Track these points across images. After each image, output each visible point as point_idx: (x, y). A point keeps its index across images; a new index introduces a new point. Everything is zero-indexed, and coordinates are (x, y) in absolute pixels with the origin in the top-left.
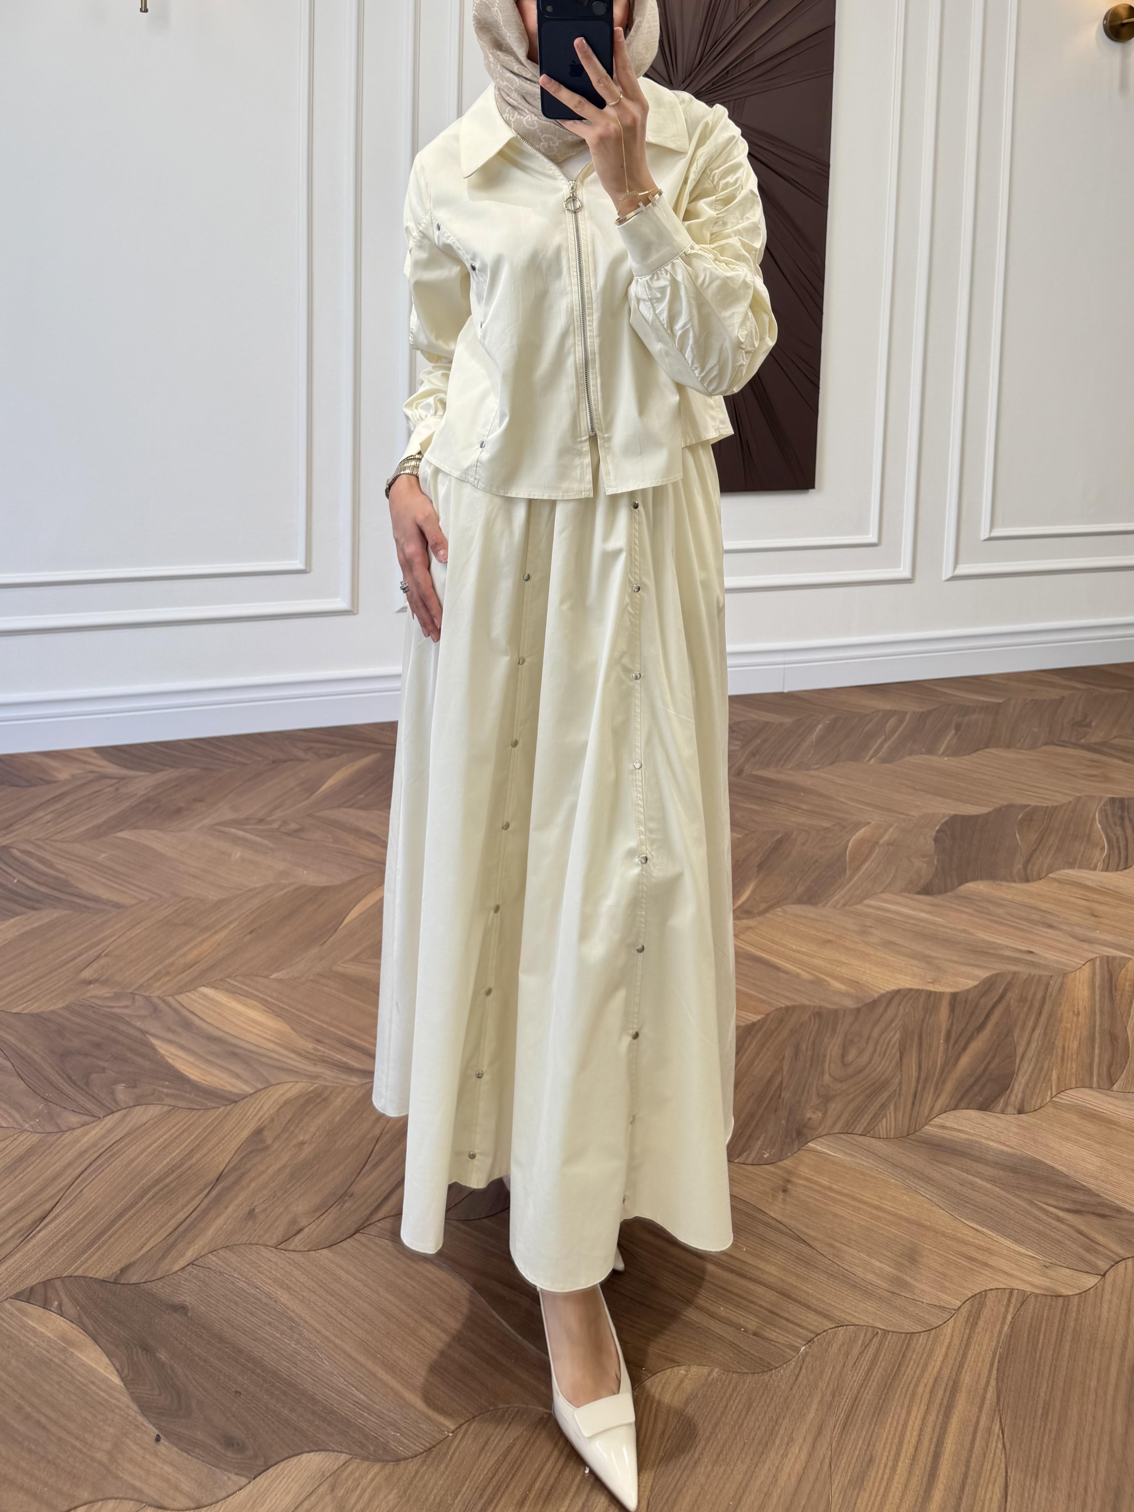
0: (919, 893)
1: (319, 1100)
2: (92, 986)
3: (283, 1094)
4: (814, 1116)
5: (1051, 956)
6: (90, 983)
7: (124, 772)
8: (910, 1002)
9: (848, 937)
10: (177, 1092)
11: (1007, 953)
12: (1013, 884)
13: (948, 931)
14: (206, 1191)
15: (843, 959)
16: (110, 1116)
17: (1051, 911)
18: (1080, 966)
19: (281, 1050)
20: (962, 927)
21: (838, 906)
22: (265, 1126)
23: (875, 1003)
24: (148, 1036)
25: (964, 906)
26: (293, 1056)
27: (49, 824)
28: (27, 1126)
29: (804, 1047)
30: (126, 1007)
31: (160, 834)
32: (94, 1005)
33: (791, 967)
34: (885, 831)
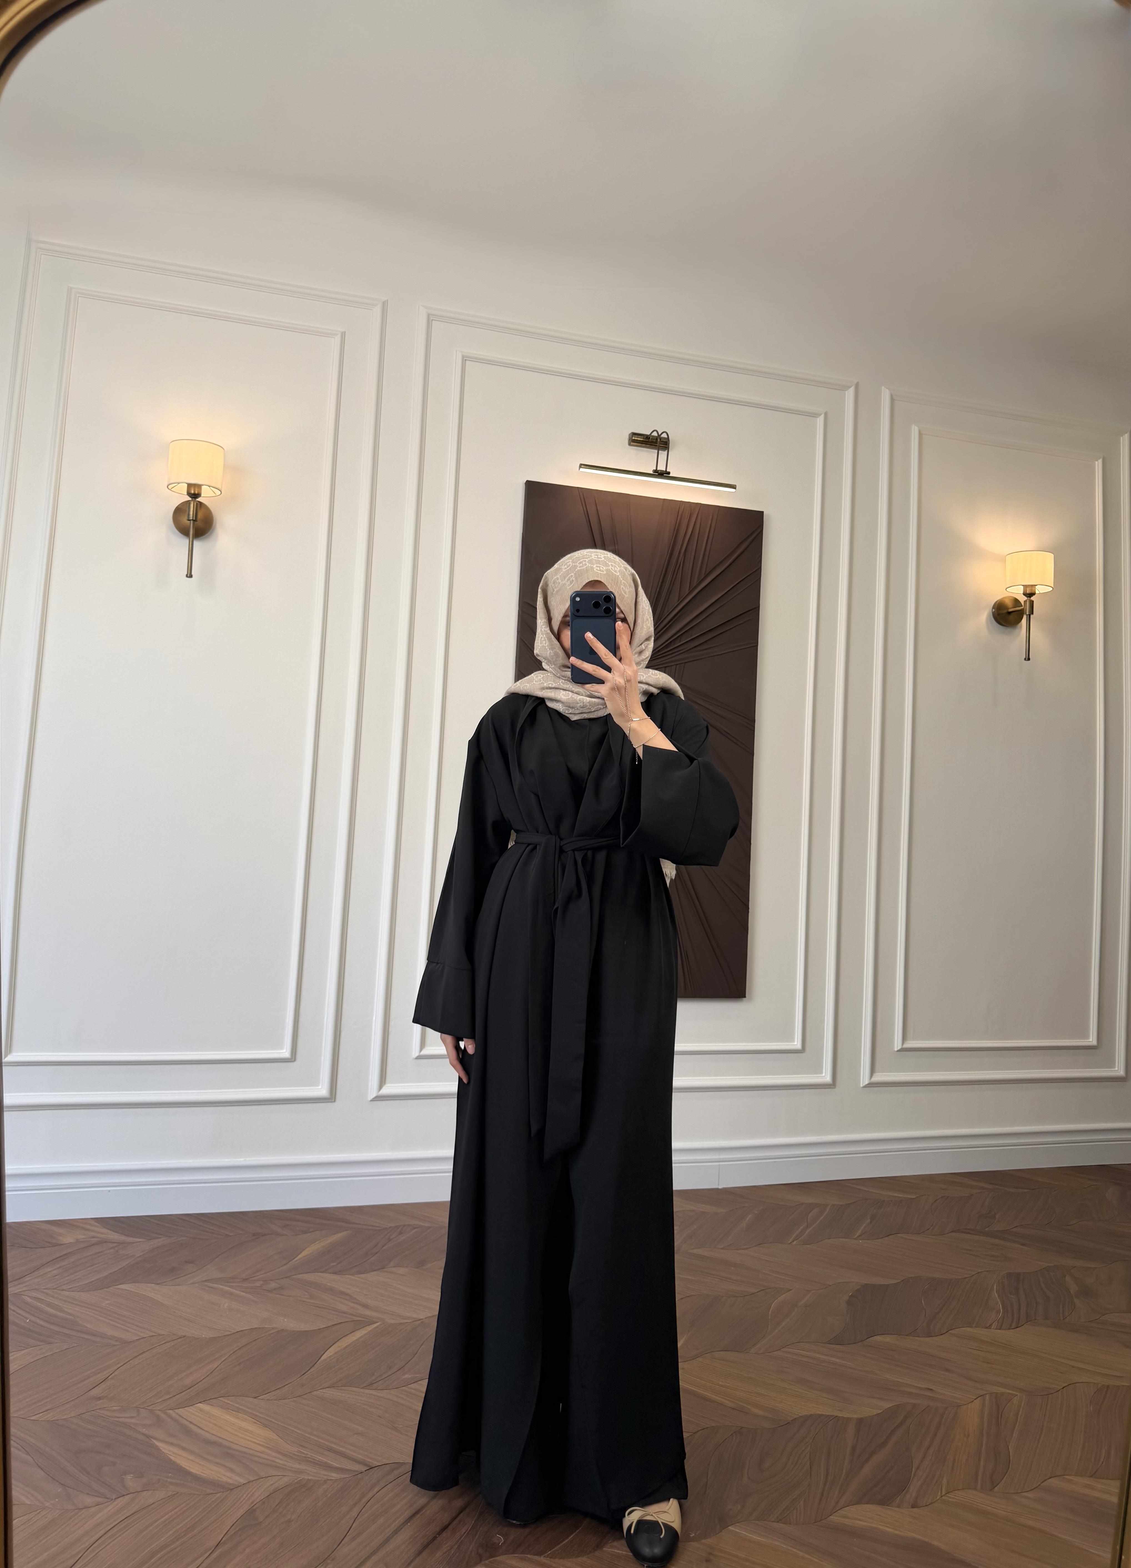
0: (828, 1343)
1: (303, 1490)
2: (101, 1401)
3: (272, 1484)
4: (734, 1508)
5: (947, 1393)
6: (99, 1399)
7: (122, 1238)
8: (821, 1424)
9: (767, 1376)
11: (908, 1389)
12: (916, 1338)
14: (208, 1554)
15: (762, 1392)
16: (121, 1498)
17: (949, 1359)
18: (971, 1400)
19: (270, 1452)
20: (868, 1369)
21: (760, 1353)
22: (257, 1508)
23: (789, 1424)
24: (152, 1439)
25: (870, 1354)
26: (281, 1457)
27: (56, 1277)
28: (47, 1504)
29: (726, 1457)
30: (132, 1417)
31: (157, 1287)
32: (103, 1416)
34: (804, 1296)
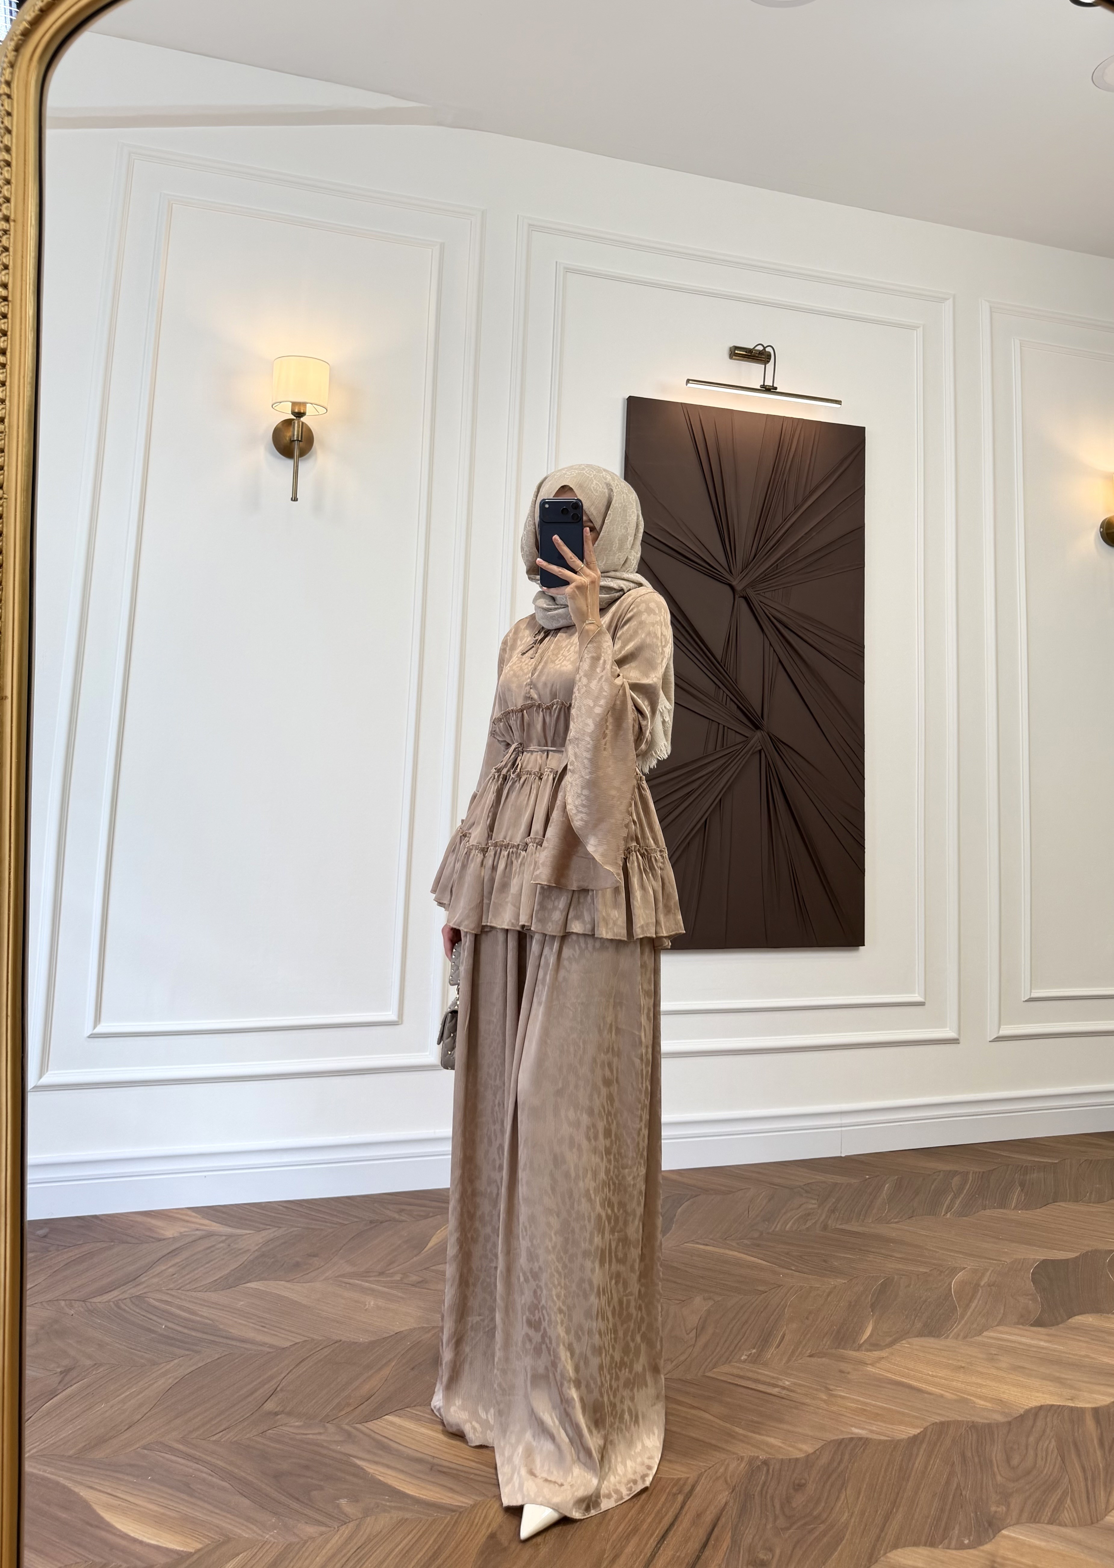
0: (1032, 1325)
2: (279, 1417)
4: (999, 1509)
6: (276, 1414)
7: (230, 1230)
8: (1056, 1416)
10: (399, 1505)
13: (1069, 1356)
15: (979, 1381)
16: (345, 1525)
20: (1083, 1353)
22: (496, 1533)
23: (1022, 1416)
24: (351, 1458)
27: (175, 1276)
29: (969, 1454)
30: (320, 1434)
31: (288, 1284)
32: (289, 1433)
33: (933, 1389)
34: (983, 1274)
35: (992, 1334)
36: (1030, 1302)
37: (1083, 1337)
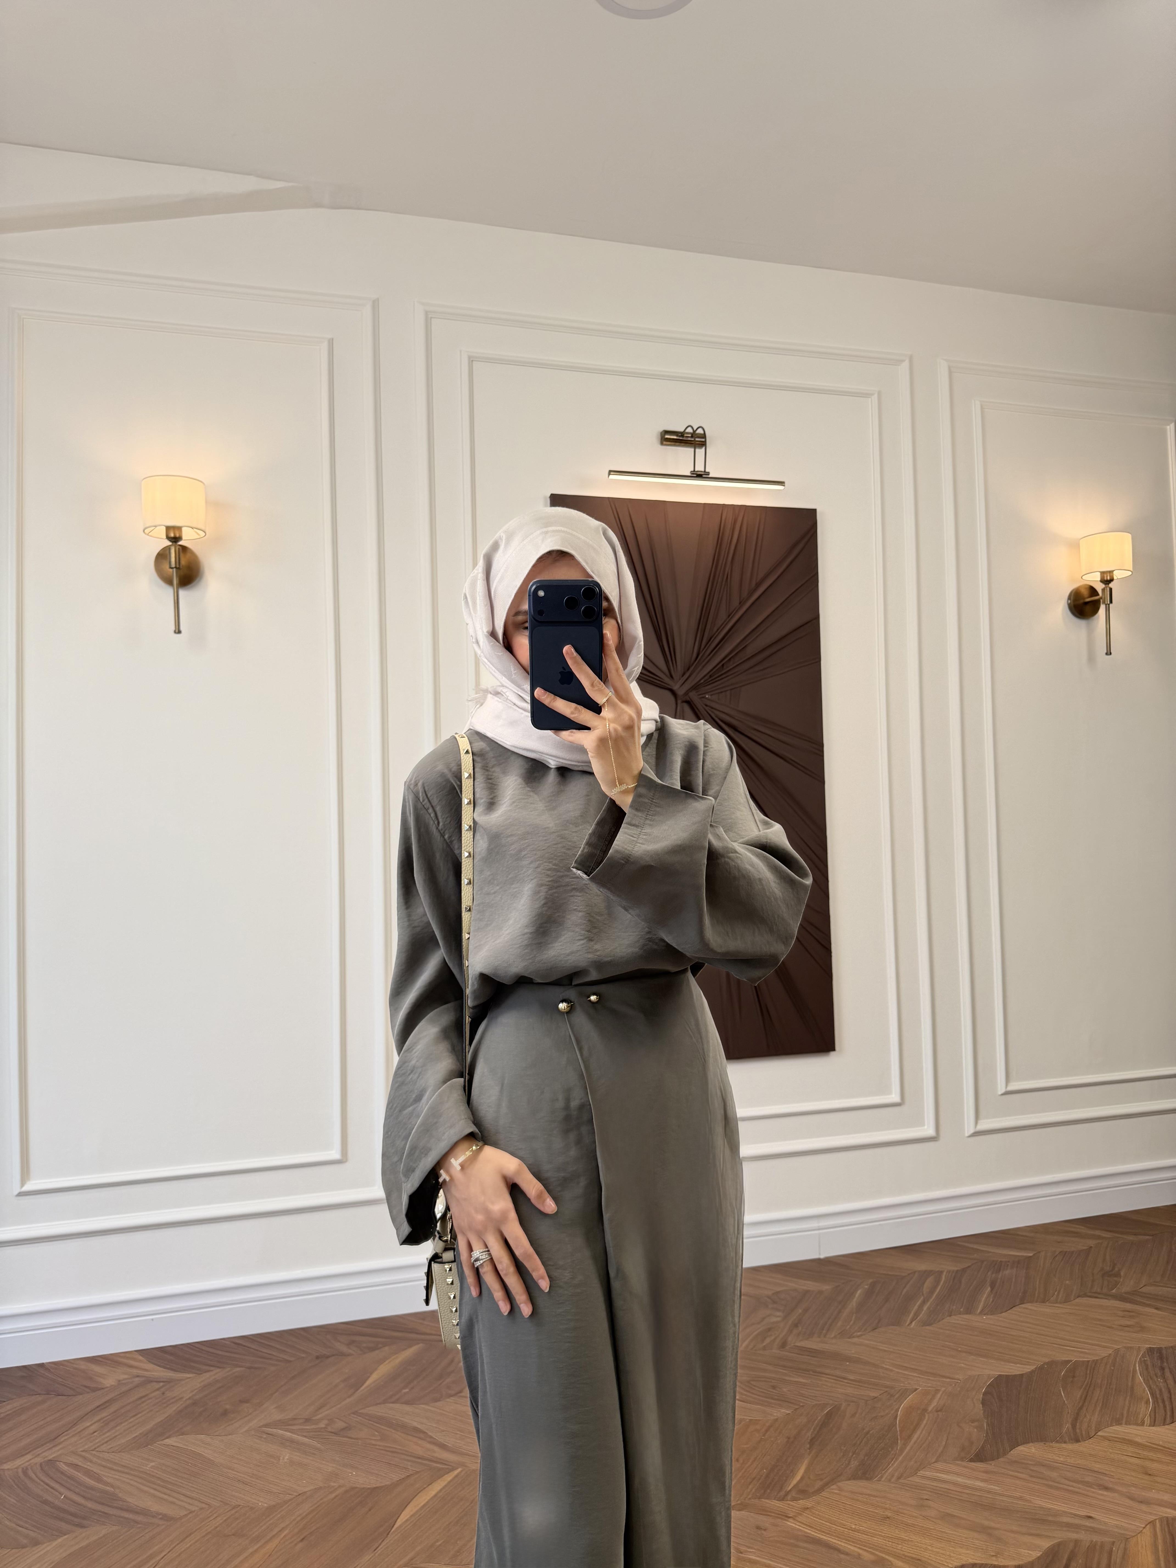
0: (971, 1460)
5: (1111, 1521)
7: (169, 1374)
9: (905, 1512)
11: (1065, 1519)
12: (1064, 1445)
13: (1005, 1499)
15: (903, 1535)
17: (1106, 1472)
18: (1141, 1529)
20: (1018, 1494)
21: (893, 1480)
25: (1018, 1472)
27: (96, 1434)
31: (207, 1439)
33: (852, 1548)
34: (934, 1396)
35: (928, 1474)
36: (975, 1430)
37: (1023, 1473)
